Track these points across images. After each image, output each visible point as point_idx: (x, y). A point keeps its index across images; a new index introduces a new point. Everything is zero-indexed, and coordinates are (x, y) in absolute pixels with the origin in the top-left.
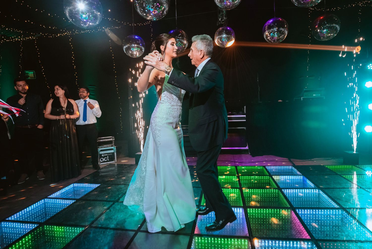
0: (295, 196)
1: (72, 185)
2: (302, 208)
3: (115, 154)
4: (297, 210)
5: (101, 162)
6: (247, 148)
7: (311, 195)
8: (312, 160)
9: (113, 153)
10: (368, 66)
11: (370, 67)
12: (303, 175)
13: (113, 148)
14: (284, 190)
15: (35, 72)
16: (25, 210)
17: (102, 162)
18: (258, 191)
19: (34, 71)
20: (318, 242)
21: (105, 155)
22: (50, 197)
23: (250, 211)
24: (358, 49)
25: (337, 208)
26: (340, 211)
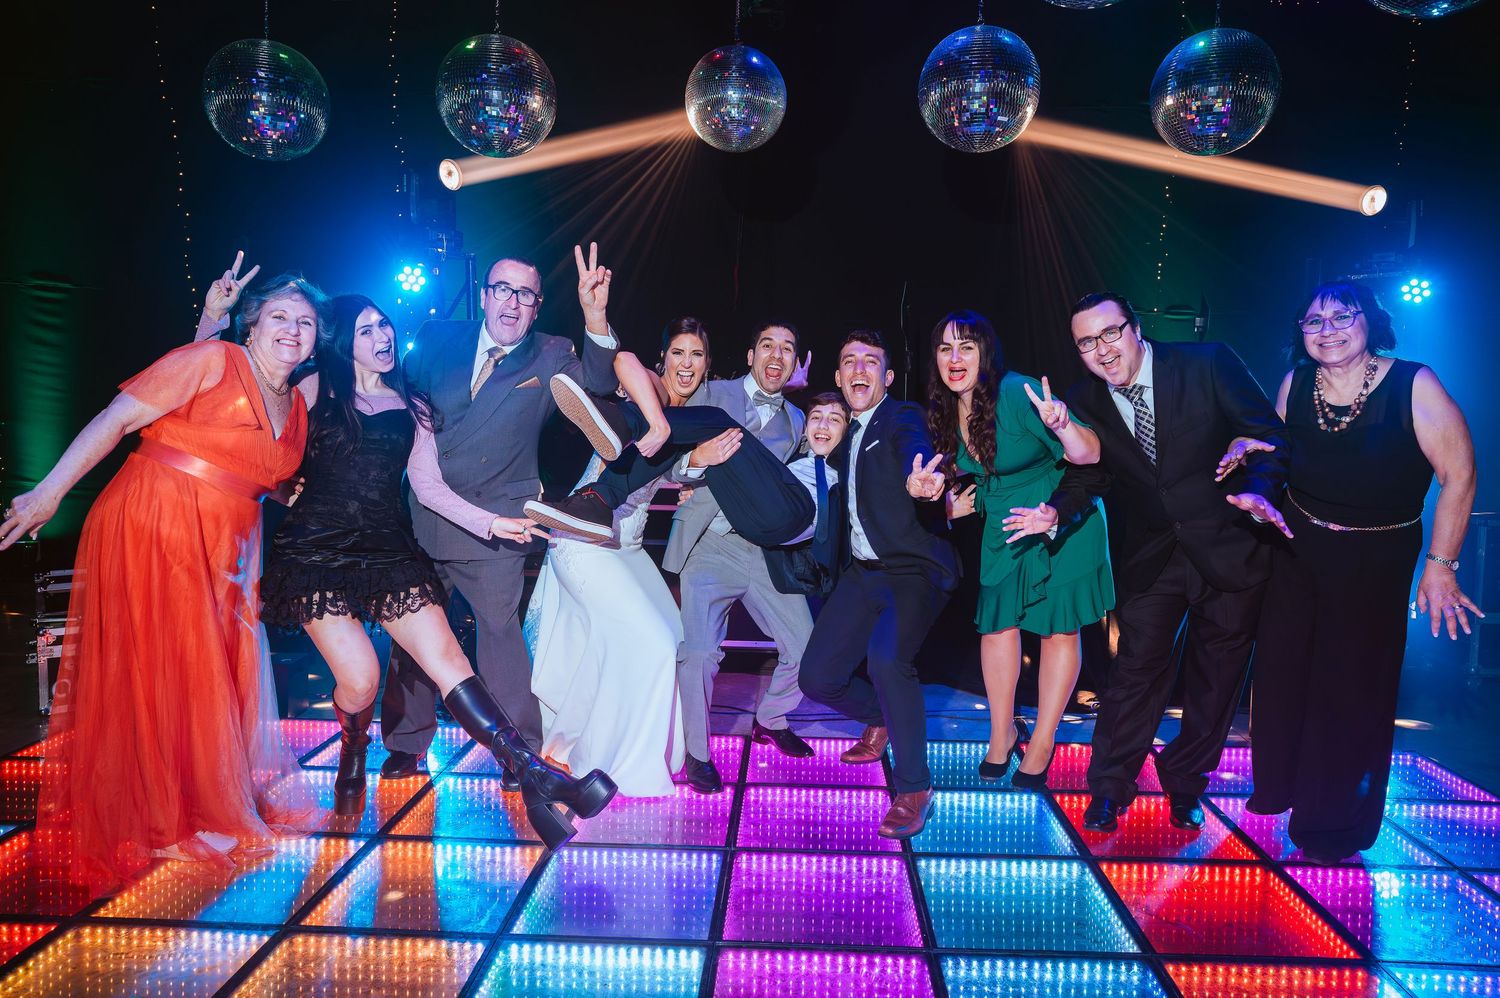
4: (950, 963)
10: (1405, 289)
11: (1410, 292)
24: (1373, 199)
25: (1128, 958)
26: (1135, 968)
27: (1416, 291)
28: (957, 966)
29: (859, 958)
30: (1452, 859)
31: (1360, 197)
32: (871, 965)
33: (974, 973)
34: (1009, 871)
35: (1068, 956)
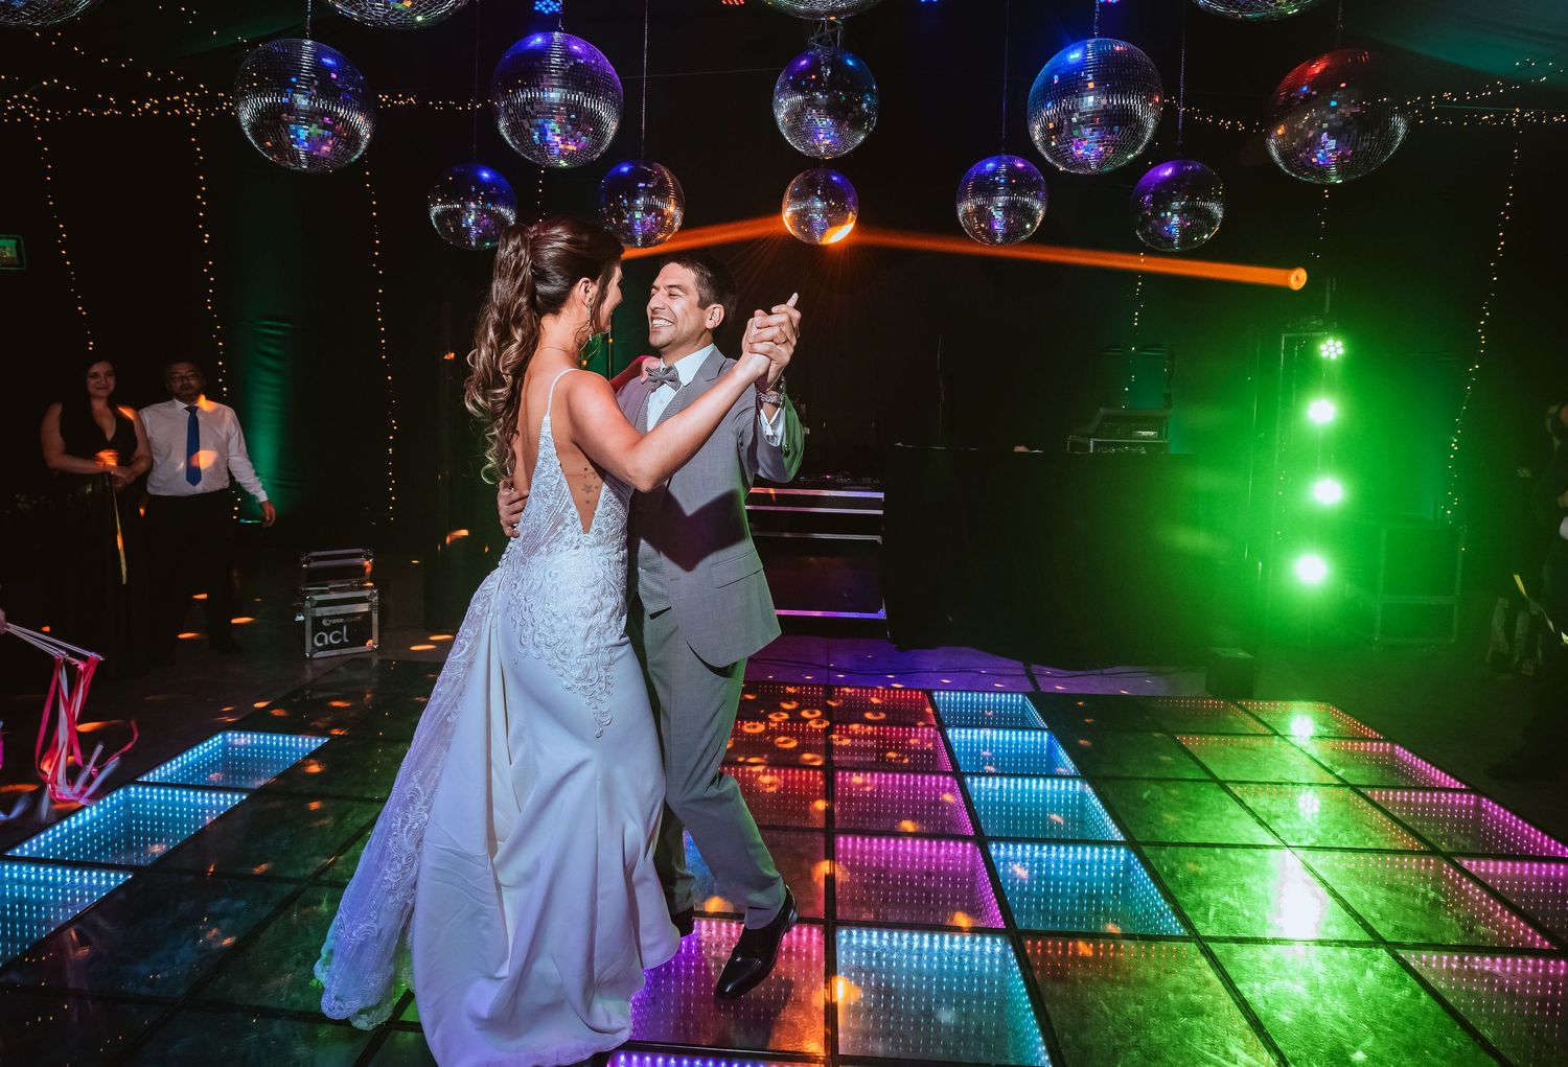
0: (1000, 801)
1: (220, 737)
2: (1007, 840)
3: (375, 617)
4: (994, 846)
5: (317, 647)
6: (882, 614)
7: (1052, 799)
8: (1106, 671)
9: (368, 615)
10: (1323, 347)
11: (1327, 350)
12: (1053, 728)
13: (366, 593)
14: (972, 779)
15: (22, 241)
16: (65, 823)
17: (320, 649)
18: (886, 779)
19: (19, 237)
20: (1023, 938)
21: (334, 621)
22: (145, 779)
23: (846, 844)
24: (1297, 278)
25: (1118, 844)
26: (1122, 851)
27: (1332, 349)
28: (998, 848)
29: (931, 842)
30: (1348, 779)
31: (1287, 278)
32: (939, 846)
33: (1011, 853)
34: (1030, 786)
35: (1075, 842)
